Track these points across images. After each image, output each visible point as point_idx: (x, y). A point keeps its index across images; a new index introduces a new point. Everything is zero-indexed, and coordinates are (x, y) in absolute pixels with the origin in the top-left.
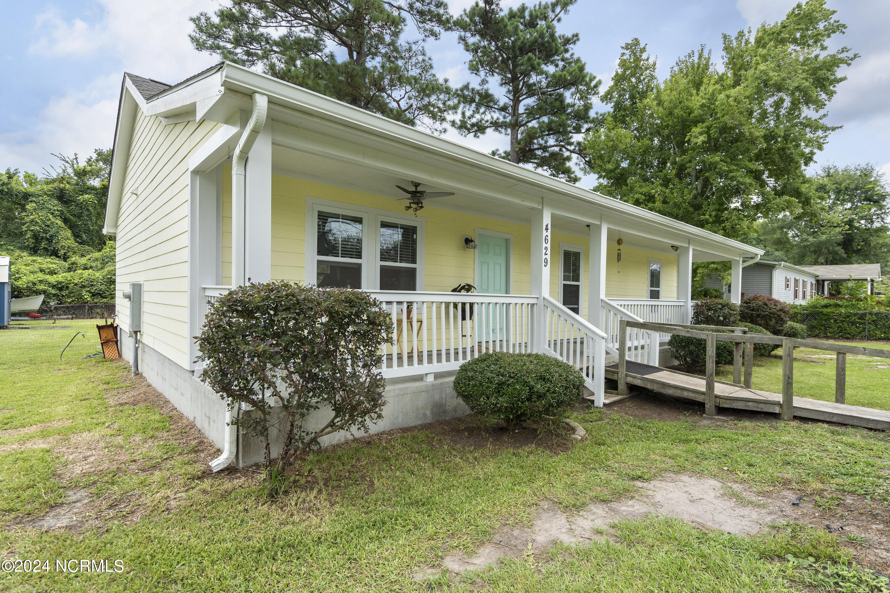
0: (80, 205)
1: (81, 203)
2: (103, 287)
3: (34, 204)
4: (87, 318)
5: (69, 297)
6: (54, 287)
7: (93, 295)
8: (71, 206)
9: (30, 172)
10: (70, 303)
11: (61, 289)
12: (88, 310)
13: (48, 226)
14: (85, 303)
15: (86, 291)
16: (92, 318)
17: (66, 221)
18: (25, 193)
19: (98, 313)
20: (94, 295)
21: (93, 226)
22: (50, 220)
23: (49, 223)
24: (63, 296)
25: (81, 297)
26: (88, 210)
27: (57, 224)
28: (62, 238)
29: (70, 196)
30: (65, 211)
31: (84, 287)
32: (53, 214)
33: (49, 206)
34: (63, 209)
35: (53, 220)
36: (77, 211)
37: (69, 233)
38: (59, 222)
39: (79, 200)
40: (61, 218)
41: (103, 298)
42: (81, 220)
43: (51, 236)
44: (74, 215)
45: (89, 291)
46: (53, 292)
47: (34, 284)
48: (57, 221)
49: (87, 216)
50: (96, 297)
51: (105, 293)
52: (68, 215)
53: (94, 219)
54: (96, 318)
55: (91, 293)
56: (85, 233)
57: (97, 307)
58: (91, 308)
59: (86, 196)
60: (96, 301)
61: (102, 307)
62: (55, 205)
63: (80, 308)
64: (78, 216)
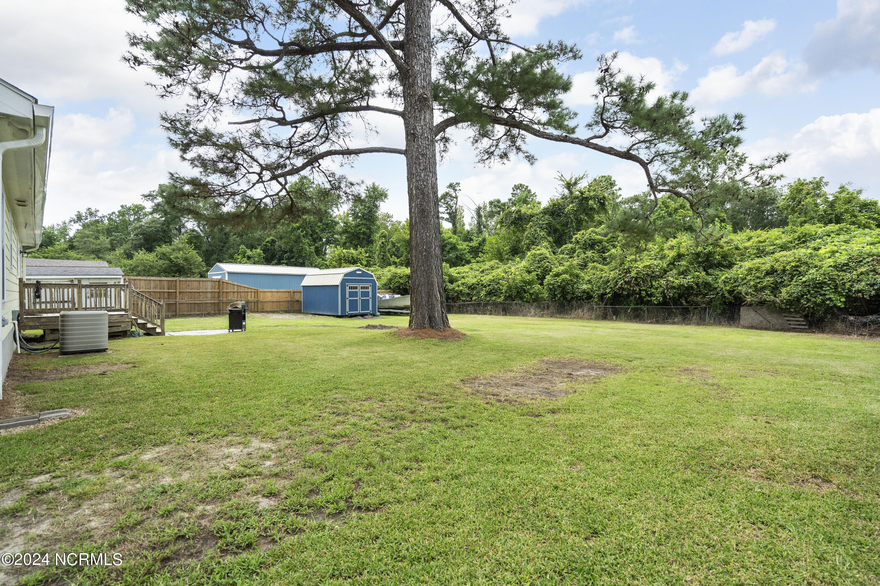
0: (567, 215)
3: (531, 223)
4: (482, 314)
8: (562, 217)
12: (483, 307)
13: (536, 238)
14: (482, 301)
17: (555, 231)
18: (530, 216)
22: (537, 233)
23: (536, 236)
29: (560, 209)
30: (554, 223)
32: (541, 227)
33: (541, 222)
34: (552, 221)
36: (565, 221)
39: (566, 211)
42: (567, 229)
44: (563, 225)
52: (557, 226)
57: (489, 304)
58: (485, 305)
59: (571, 206)
61: (492, 305)
62: (545, 220)
63: (479, 305)
64: (566, 225)
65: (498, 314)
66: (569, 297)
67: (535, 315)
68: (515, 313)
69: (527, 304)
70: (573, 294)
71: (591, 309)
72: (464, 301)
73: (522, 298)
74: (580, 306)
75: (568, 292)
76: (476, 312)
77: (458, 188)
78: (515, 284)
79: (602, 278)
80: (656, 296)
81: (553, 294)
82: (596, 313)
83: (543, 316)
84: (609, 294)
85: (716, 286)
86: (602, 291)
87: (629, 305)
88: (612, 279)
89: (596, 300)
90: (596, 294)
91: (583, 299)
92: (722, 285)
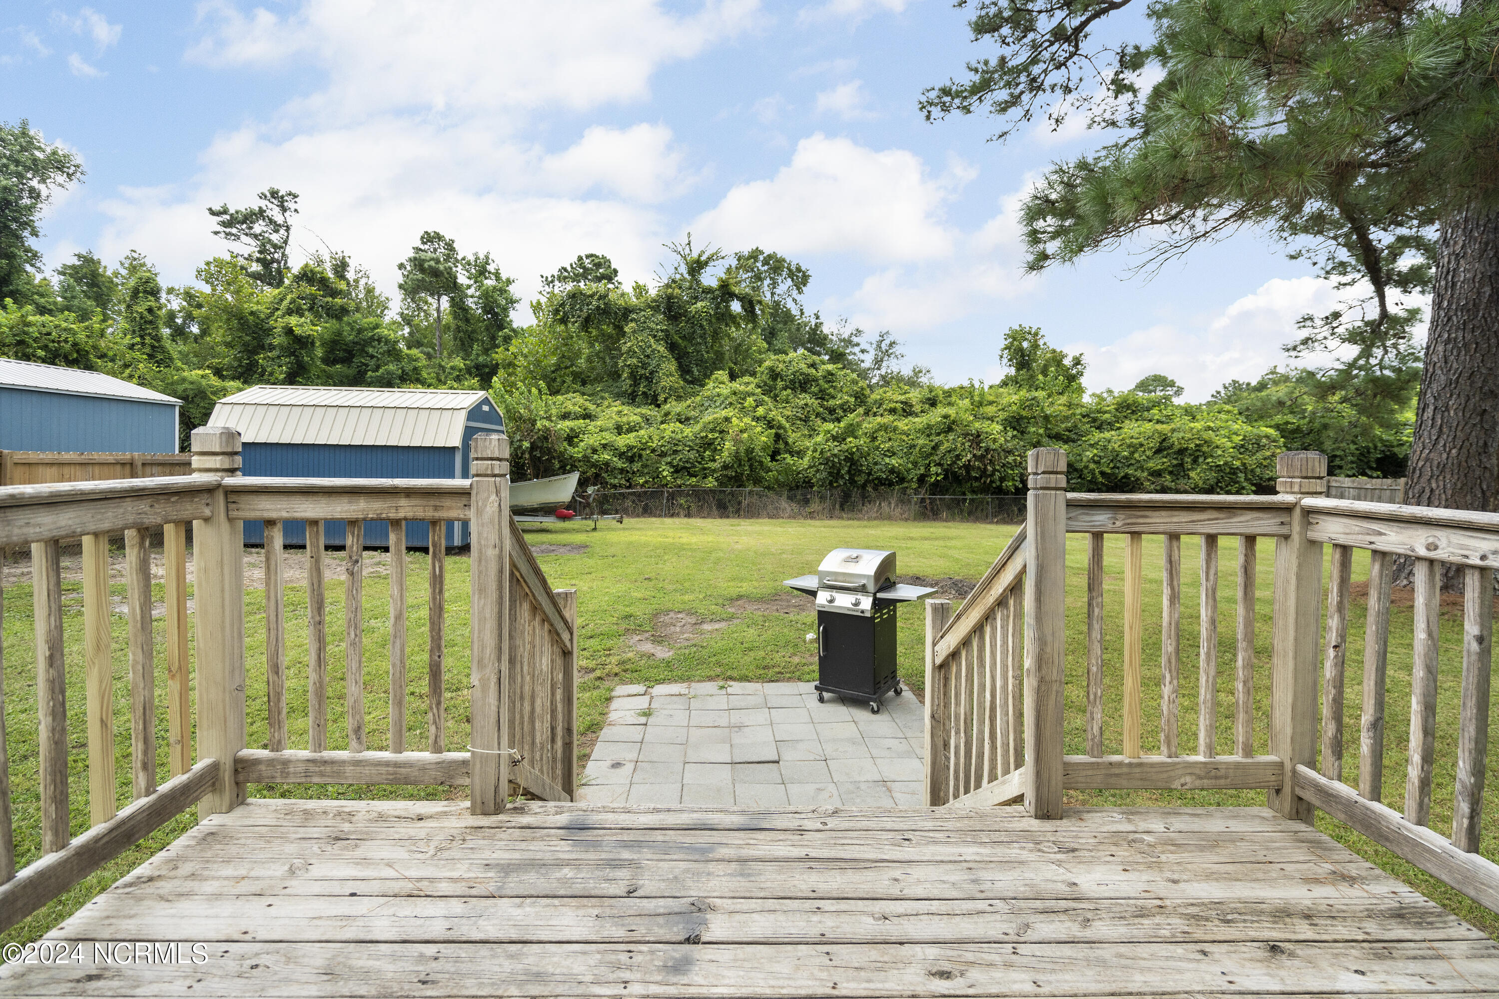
0: (692, 320)
1: (694, 316)
2: (692, 455)
3: (633, 324)
4: (666, 516)
5: (642, 474)
6: (621, 455)
7: (677, 471)
8: (680, 322)
9: (641, 283)
10: (642, 486)
11: (631, 460)
12: (668, 500)
13: (648, 356)
14: (663, 486)
15: (667, 463)
16: (672, 516)
17: (672, 347)
18: (626, 309)
19: (681, 505)
21: (707, 352)
22: (651, 346)
23: (649, 351)
24: (633, 472)
25: (658, 474)
26: (701, 326)
27: (660, 352)
28: (665, 374)
29: (680, 307)
30: (672, 332)
31: (663, 455)
32: (655, 336)
33: (652, 325)
34: (670, 328)
35: (655, 346)
36: (688, 330)
37: (673, 365)
38: (663, 349)
39: (691, 312)
40: (666, 342)
41: (691, 476)
42: (692, 345)
43: (652, 373)
44: (684, 338)
45: (670, 464)
46: (620, 464)
47: (595, 451)
48: (660, 348)
49: (701, 336)
50: (679, 475)
51: (695, 467)
52: (676, 337)
53: (709, 340)
54: (678, 515)
55: (673, 466)
56: (695, 364)
57: (680, 493)
58: (672, 496)
59: (701, 304)
60: (679, 482)
61: (688, 495)
62: (659, 322)
63: (655, 495)
64: (689, 338)
65: (709, 516)
66: (861, 480)
67: (793, 517)
68: (752, 513)
69: (770, 493)
70: (869, 474)
71: (904, 501)
72: (614, 486)
73: (757, 481)
74: (883, 497)
75: (861, 471)
76: (647, 512)
77: (291, 205)
78: (749, 451)
79: (914, 446)
80: (1013, 480)
81: (835, 474)
82: (914, 508)
83: (811, 516)
84: (938, 475)
85: (1080, 466)
86: (922, 470)
87: (964, 494)
88: (949, 452)
89: (914, 485)
90: (914, 475)
91: (891, 484)
92: (1092, 466)
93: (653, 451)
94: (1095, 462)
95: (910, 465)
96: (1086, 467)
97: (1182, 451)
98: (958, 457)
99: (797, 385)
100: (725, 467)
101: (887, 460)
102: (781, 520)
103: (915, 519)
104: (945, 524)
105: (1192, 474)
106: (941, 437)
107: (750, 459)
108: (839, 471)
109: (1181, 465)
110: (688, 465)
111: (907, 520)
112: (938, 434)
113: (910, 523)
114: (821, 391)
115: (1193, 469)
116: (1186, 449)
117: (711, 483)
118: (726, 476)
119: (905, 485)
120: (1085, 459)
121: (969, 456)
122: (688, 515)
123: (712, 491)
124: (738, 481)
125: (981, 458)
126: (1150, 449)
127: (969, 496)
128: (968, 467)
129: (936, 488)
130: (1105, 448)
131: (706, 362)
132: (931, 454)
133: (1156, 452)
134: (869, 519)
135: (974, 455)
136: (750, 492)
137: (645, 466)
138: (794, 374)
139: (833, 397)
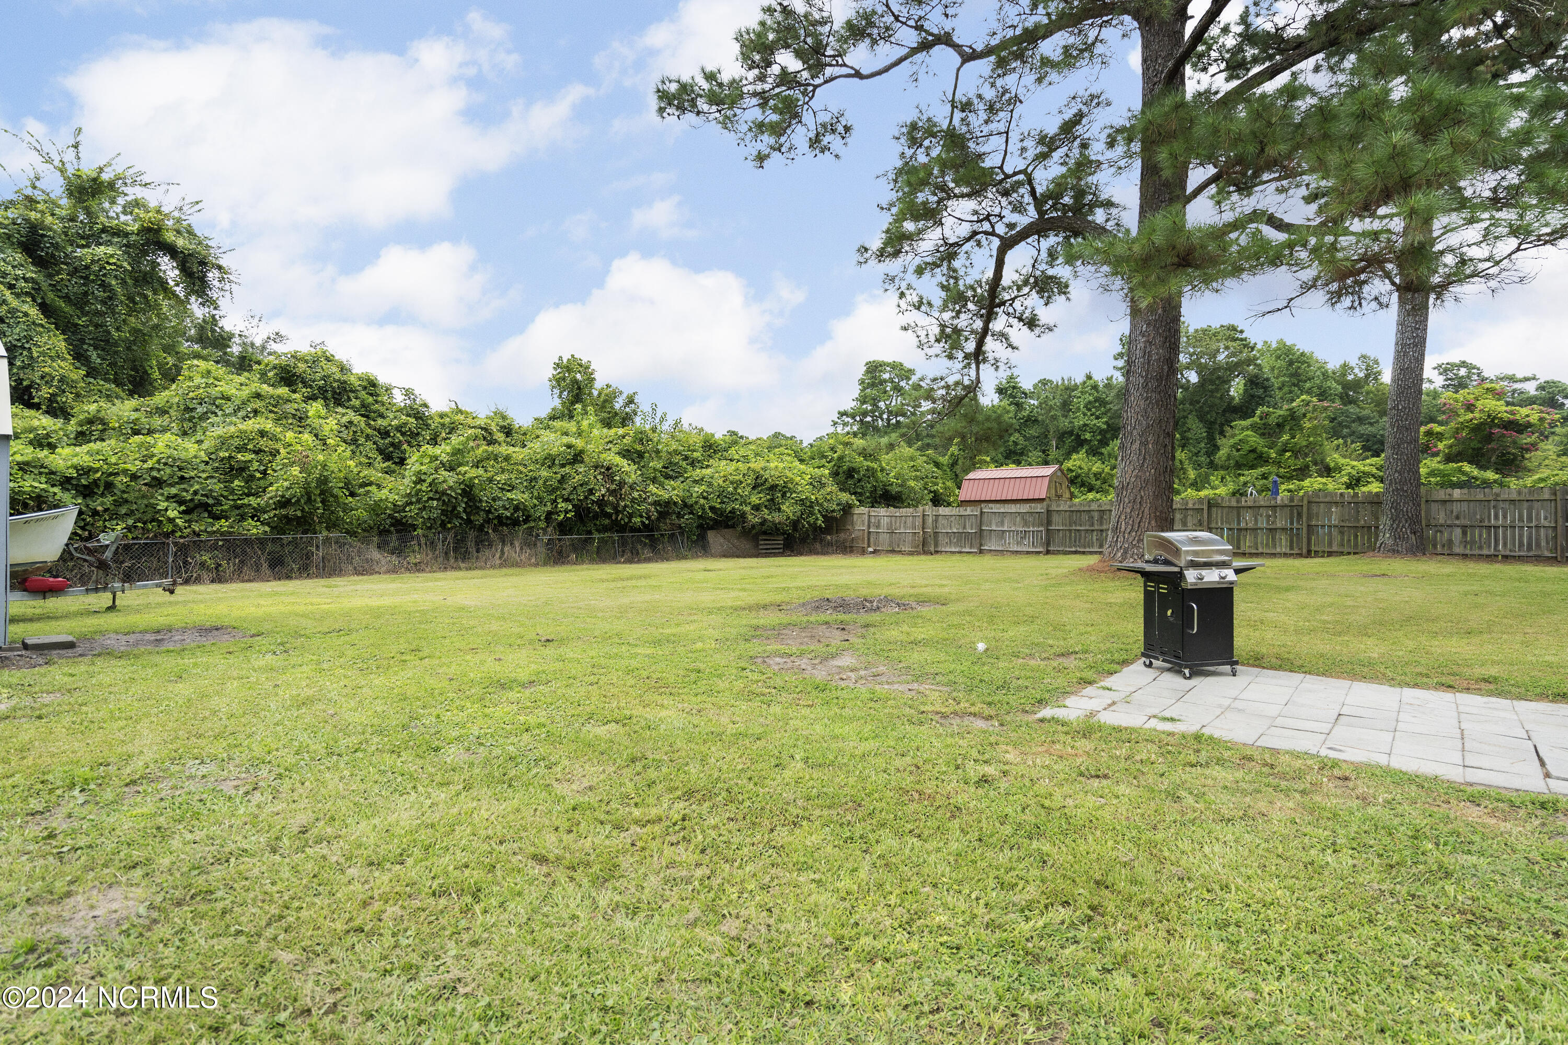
0: (81, 271)
1: (87, 267)
2: (213, 486)
7: (189, 510)
8: (58, 273)
11: (87, 492)
12: (176, 557)
14: (167, 535)
15: (168, 498)
17: (45, 308)
19: (203, 564)
20: (191, 509)
22: (5, 302)
24: (95, 513)
25: (155, 516)
26: (104, 286)
27: (26, 314)
28: (43, 354)
29: (56, 246)
30: (45, 285)
31: (158, 483)
32: (11, 287)
34: (40, 277)
35: (14, 303)
36: (75, 287)
37: (59, 343)
38: (34, 312)
39: (81, 259)
40: (34, 300)
41: (217, 518)
42: (86, 314)
44: (67, 298)
45: (175, 498)
46: (67, 499)
48: (25, 308)
49: (104, 303)
50: (194, 516)
51: (221, 503)
52: (51, 295)
53: (121, 309)
54: (198, 580)
55: (181, 502)
56: (96, 348)
57: (198, 545)
58: (183, 550)
59: (101, 251)
60: (196, 526)
61: (215, 547)
62: (17, 264)
63: (152, 550)
64: (80, 302)
66: (479, 519)
67: (393, 571)
68: (329, 569)
69: (353, 541)
70: (489, 512)
71: (530, 543)
73: (336, 525)
74: (505, 540)
75: (479, 508)
78: (323, 481)
79: (535, 479)
80: (641, 516)
81: (449, 512)
82: (541, 549)
83: (417, 568)
84: (566, 512)
85: (690, 501)
86: (549, 507)
87: (590, 533)
88: (581, 485)
89: (542, 524)
90: (541, 511)
91: (515, 523)
92: (702, 501)
93: (134, 477)
94: (704, 498)
95: (535, 501)
96: (696, 503)
97: (773, 488)
98: (591, 492)
99: (329, 395)
100: (284, 503)
101: (509, 495)
102: (376, 576)
103: (545, 564)
104: (574, 567)
105: (784, 507)
106: (567, 469)
107: (322, 493)
108: (454, 508)
109: (772, 500)
110: (210, 501)
111: (536, 565)
112: (563, 466)
113: (540, 569)
114: (363, 405)
115: (783, 503)
116: (777, 485)
117: (253, 528)
118: (286, 517)
119: (532, 524)
120: (695, 495)
121: (603, 491)
122: (218, 579)
123: (261, 542)
124: (304, 523)
125: (612, 492)
126: (748, 485)
127: (596, 535)
128: (601, 502)
129: (564, 528)
130: (710, 485)
131: (116, 344)
132: (557, 489)
133: (754, 488)
134: (493, 567)
135: (608, 489)
136: (327, 540)
137: (118, 503)
138: (324, 378)
139: (382, 416)
